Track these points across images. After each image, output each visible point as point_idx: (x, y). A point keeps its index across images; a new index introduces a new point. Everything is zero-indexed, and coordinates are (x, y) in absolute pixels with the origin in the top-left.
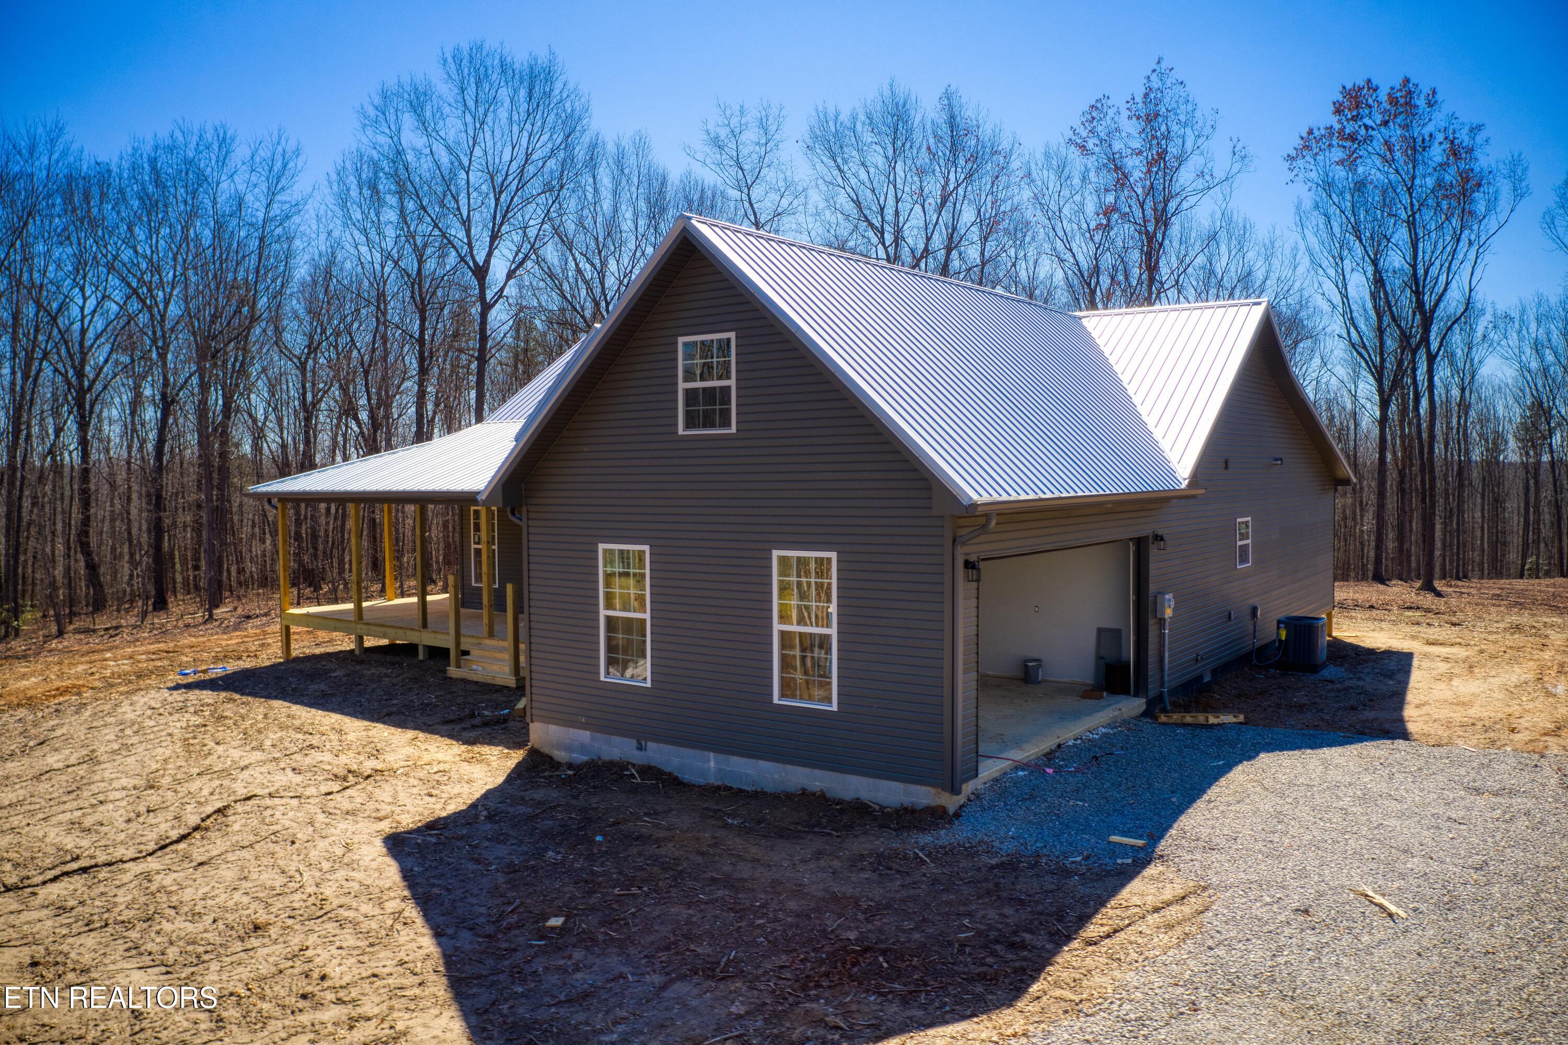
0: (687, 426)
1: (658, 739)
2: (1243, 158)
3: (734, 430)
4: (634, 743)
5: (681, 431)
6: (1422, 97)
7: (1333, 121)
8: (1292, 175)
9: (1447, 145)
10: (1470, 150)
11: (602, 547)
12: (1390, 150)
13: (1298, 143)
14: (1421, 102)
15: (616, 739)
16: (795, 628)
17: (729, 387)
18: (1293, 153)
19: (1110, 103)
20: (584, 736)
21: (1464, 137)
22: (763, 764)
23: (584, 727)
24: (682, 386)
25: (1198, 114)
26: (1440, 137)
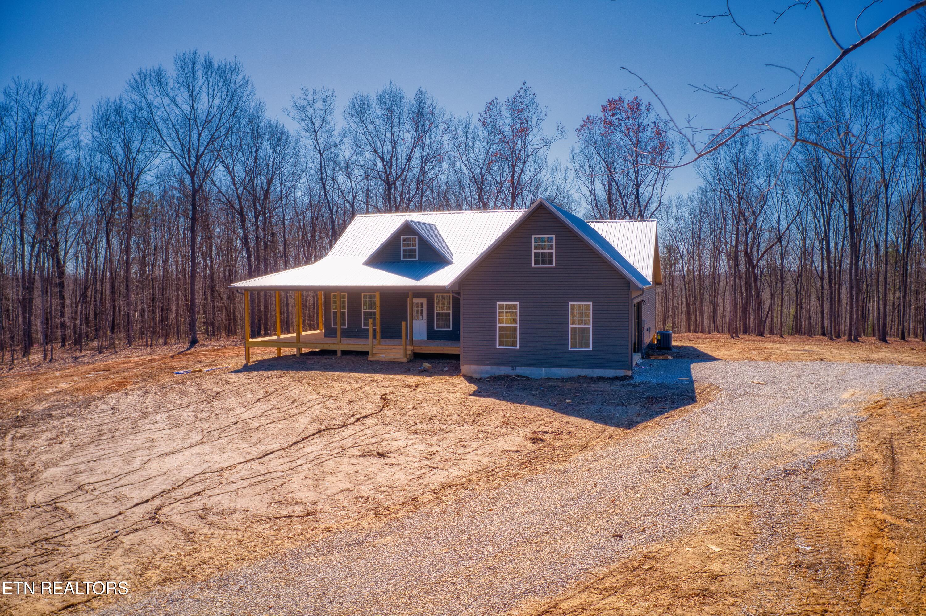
0: (535, 264)
1: (521, 365)
2: (562, 132)
3: (554, 265)
4: (511, 368)
5: (533, 265)
6: (644, 105)
7: (601, 115)
8: (578, 139)
9: (655, 130)
10: (665, 132)
11: (498, 303)
12: (628, 130)
13: (582, 123)
14: (643, 108)
15: (502, 367)
16: (577, 326)
17: (552, 253)
18: (579, 128)
19: (498, 101)
20: (488, 368)
21: (662, 125)
22: (564, 370)
23: (487, 365)
24: (533, 251)
25: (539, 108)
26: (652, 125)
